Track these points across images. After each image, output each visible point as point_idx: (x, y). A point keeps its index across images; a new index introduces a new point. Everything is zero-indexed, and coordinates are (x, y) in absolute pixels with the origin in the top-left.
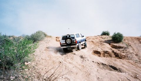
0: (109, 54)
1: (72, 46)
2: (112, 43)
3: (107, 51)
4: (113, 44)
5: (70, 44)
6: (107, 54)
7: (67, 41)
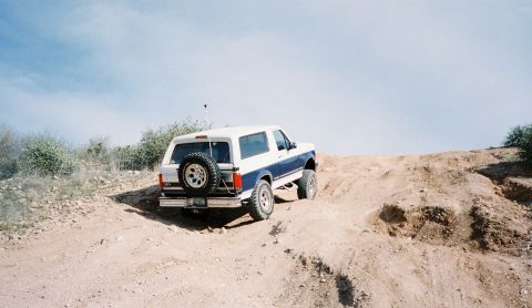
0: (446, 223)
1: (214, 203)
2: (516, 176)
3: (442, 210)
4: (514, 180)
5: (205, 193)
6: (439, 221)
7: (189, 172)
